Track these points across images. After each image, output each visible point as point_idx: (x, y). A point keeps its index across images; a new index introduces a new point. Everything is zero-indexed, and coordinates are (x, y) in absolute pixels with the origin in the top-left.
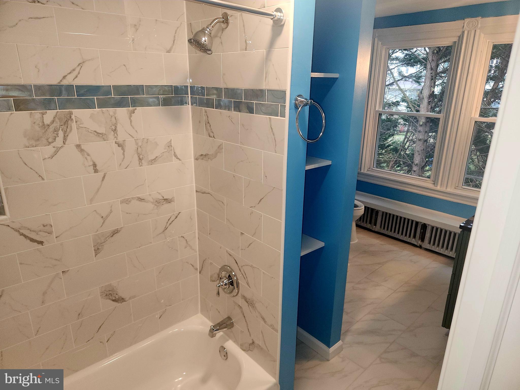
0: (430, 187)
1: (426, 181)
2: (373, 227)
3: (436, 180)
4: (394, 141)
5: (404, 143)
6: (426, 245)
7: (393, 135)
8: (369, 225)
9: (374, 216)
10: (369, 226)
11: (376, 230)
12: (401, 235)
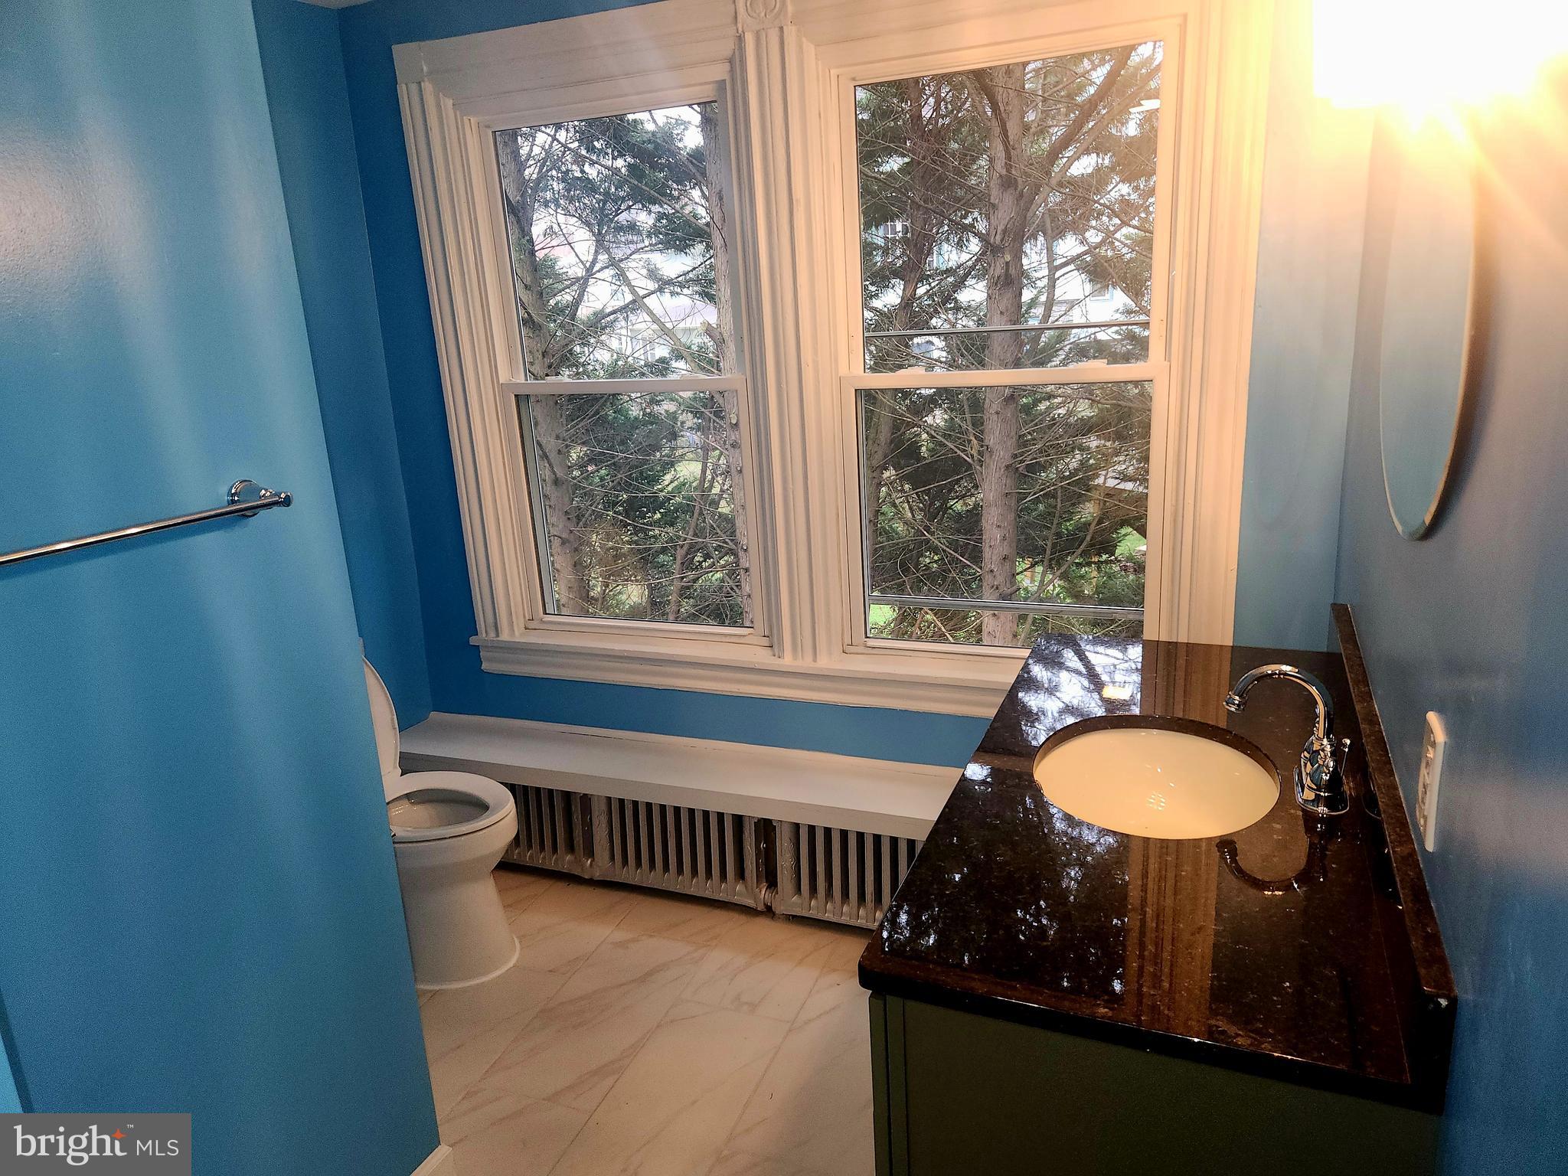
0: (758, 663)
1: (742, 640)
2: (583, 866)
3: (775, 631)
4: (682, 479)
5: (703, 488)
6: (789, 901)
7: (672, 464)
8: (569, 857)
9: (577, 818)
10: (565, 862)
11: (597, 875)
12: (693, 877)
